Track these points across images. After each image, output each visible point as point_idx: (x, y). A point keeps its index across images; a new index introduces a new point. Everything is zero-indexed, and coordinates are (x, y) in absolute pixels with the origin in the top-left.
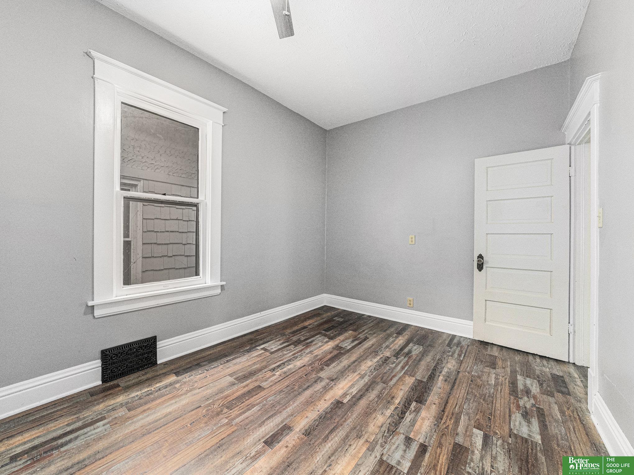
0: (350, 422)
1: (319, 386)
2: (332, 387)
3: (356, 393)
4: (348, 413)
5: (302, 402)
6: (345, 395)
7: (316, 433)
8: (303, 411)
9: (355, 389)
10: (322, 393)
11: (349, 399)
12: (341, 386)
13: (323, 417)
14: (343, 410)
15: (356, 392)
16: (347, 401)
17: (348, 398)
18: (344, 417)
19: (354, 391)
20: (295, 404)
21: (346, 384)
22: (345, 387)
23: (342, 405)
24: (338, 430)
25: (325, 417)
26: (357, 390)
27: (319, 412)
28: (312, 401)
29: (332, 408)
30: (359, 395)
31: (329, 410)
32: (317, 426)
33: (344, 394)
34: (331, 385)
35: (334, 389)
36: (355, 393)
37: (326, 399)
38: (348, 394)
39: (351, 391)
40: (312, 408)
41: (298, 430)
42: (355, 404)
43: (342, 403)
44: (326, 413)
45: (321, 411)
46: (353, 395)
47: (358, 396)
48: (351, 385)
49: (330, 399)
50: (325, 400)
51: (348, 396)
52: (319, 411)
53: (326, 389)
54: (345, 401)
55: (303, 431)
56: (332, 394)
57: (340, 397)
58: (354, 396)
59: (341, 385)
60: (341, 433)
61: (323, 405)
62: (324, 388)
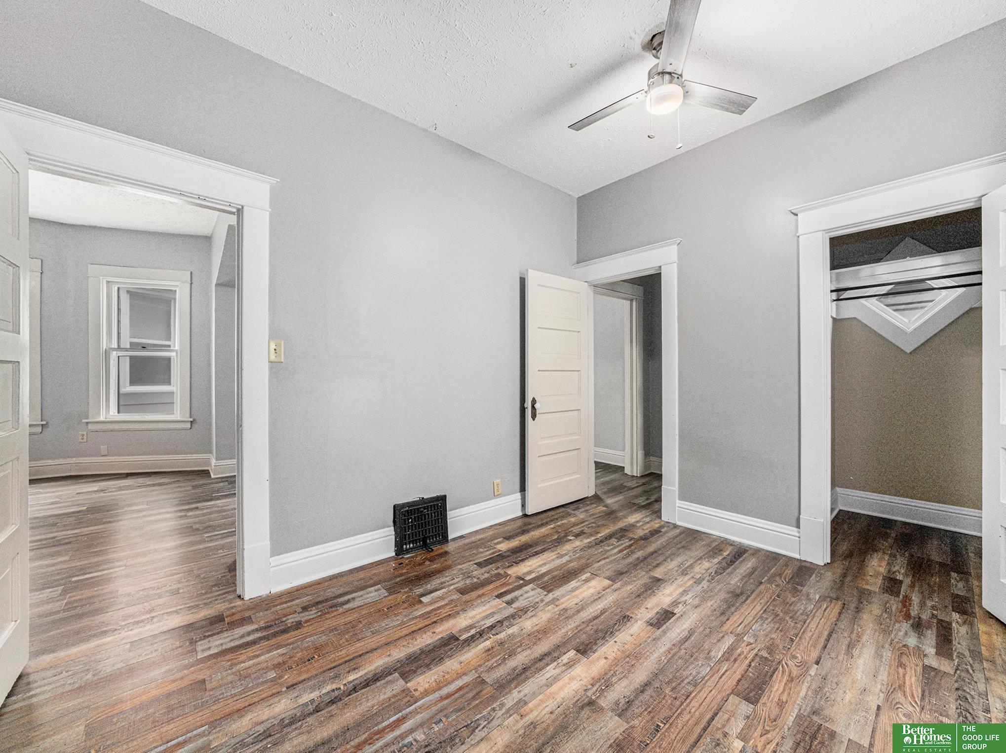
0: (571, 625)
1: (621, 690)
2: (593, 685)
3: (548, 665)
4: (571, 635)
5: (646, 659)
6: (570, 665)
7: (617, 618)
8: (641, 644)
9: (548, 675)
10: (612, 672)
11: (565, 656)
12: (575, 685)
13: (609, 633)
14: (578, 640)
15: (548, 668)
16: (569, 653)
17: (565, 659)
18: (578, 631)
19: (551, 671)
20: (656, 655)
21: (561, 689)
22: (567, 681)
23: (578, 647)
24: (588, 618)
25: (606, 633)
26: (544, 671)
27: (615, 640)
28: (628, 659)
29: (596, 644)
30: (544, 661)
31: (600, 642)
32: (616, 624)
33: (571, 667)
34: (595, 688)
35: (589, 678)
36: (552, 665)
37: (605, 661)
38: (564, 665)
39: (558, 671)
40: (626, 647)
41: (640, 622)
42: (558, 647)
43: (577, 651)
44: (604, 638)
45: (612, 642)
46: (555, 663)
47: (547, 659)
48: (552, 685)
49: (598, 659)
50: (606, 658)
51: (565, 661)
52: (615, 642)
53: (604, 682)
54: (572, 653)
55: (633, 621)
56: (594, 669)
57: (579, 661)
58: (555, 661)
59: (574, 687)
60: (586, 615)
61: (609, 650)
62: (608, 685)
